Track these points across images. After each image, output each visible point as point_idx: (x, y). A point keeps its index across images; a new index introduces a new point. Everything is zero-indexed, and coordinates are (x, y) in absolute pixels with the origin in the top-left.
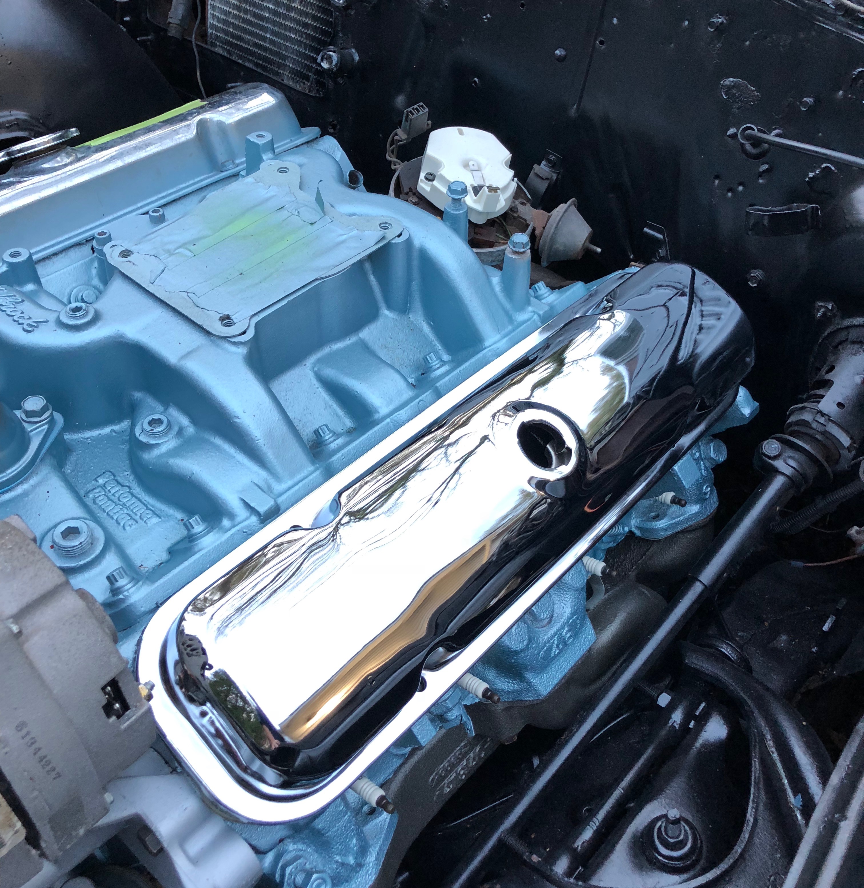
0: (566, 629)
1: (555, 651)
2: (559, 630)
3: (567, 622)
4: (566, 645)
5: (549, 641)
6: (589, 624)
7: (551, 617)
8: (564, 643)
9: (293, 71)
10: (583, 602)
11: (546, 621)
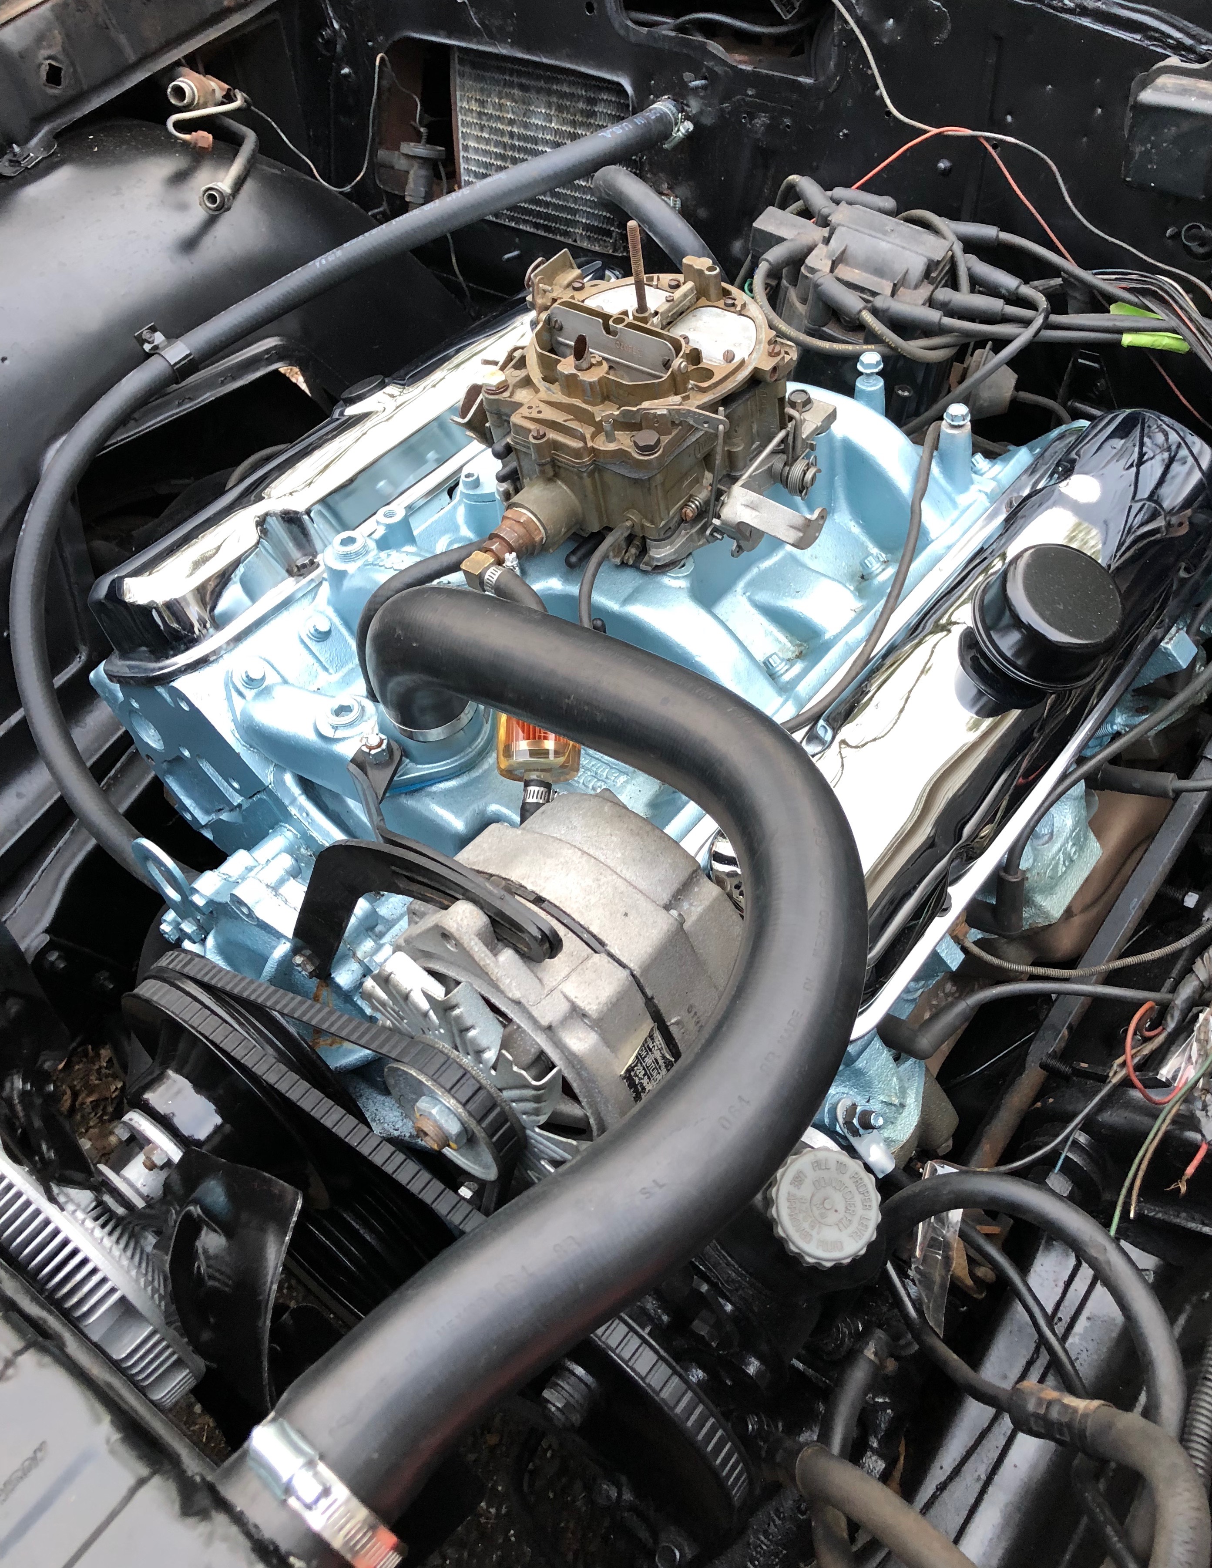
0: (1070, 843)
1: (1061, 869)
2: (1063, 845)
3: (1071, 836)
4: (1072, 861)
5: (1054, 858)
6: (1092, 835)
7: (1052, 834)
8: (1070, 861)
9: (587, 227)
10: (1084, 812)
11: (1046, 838)
